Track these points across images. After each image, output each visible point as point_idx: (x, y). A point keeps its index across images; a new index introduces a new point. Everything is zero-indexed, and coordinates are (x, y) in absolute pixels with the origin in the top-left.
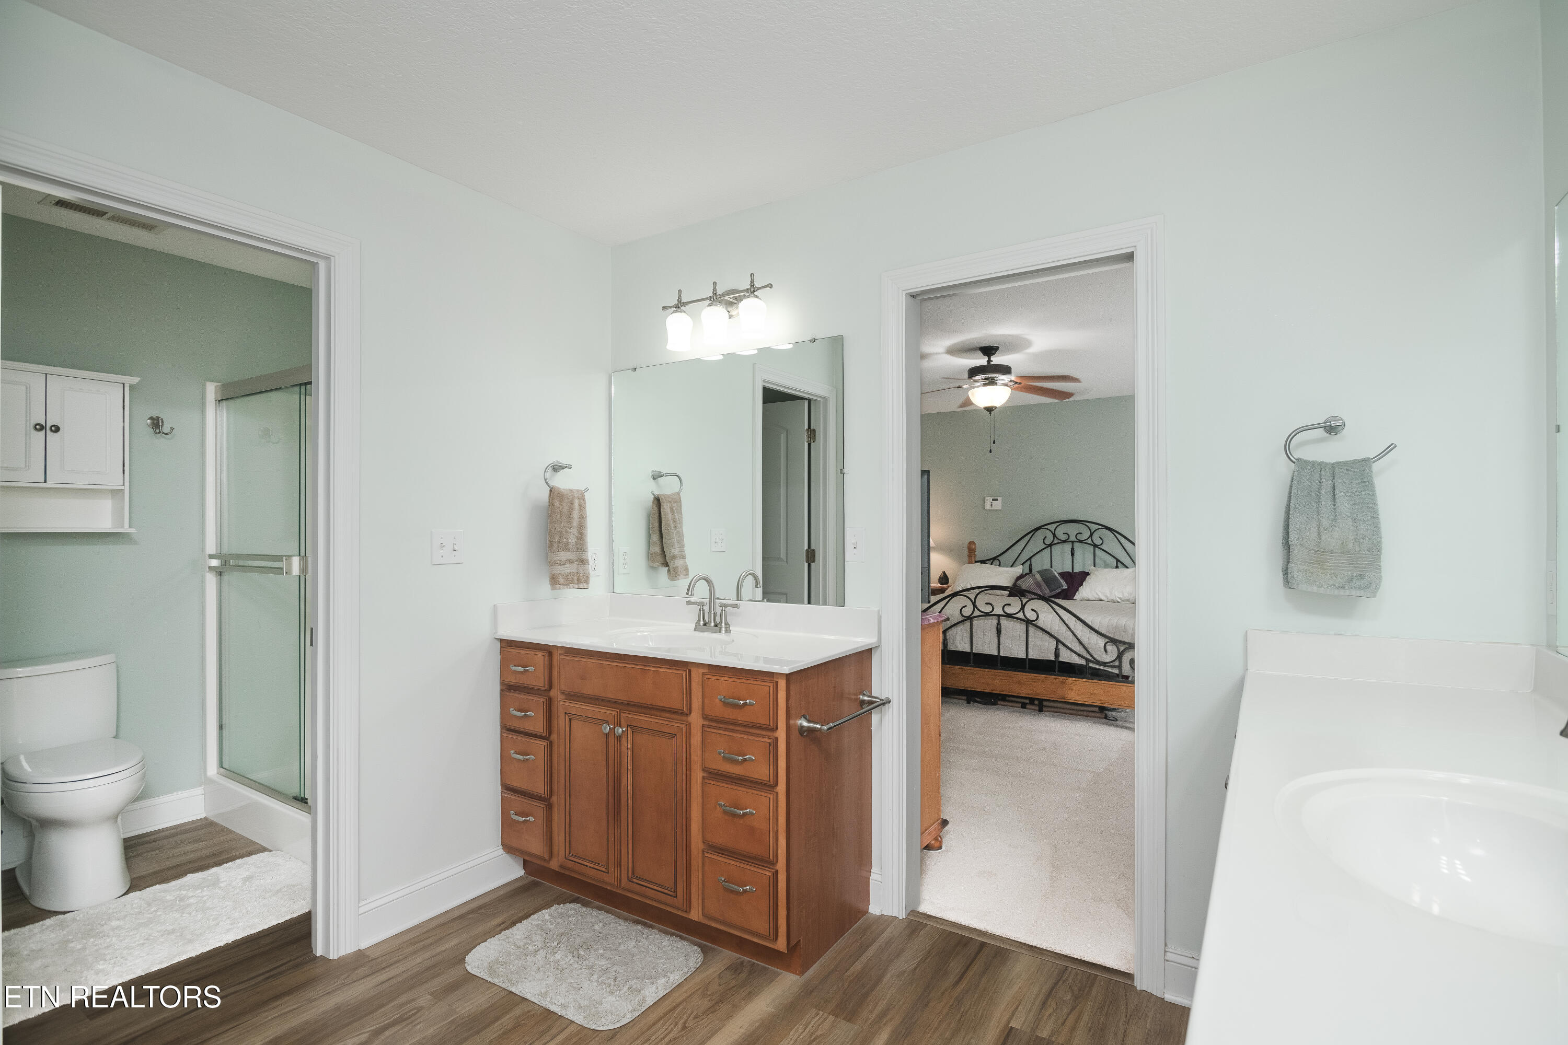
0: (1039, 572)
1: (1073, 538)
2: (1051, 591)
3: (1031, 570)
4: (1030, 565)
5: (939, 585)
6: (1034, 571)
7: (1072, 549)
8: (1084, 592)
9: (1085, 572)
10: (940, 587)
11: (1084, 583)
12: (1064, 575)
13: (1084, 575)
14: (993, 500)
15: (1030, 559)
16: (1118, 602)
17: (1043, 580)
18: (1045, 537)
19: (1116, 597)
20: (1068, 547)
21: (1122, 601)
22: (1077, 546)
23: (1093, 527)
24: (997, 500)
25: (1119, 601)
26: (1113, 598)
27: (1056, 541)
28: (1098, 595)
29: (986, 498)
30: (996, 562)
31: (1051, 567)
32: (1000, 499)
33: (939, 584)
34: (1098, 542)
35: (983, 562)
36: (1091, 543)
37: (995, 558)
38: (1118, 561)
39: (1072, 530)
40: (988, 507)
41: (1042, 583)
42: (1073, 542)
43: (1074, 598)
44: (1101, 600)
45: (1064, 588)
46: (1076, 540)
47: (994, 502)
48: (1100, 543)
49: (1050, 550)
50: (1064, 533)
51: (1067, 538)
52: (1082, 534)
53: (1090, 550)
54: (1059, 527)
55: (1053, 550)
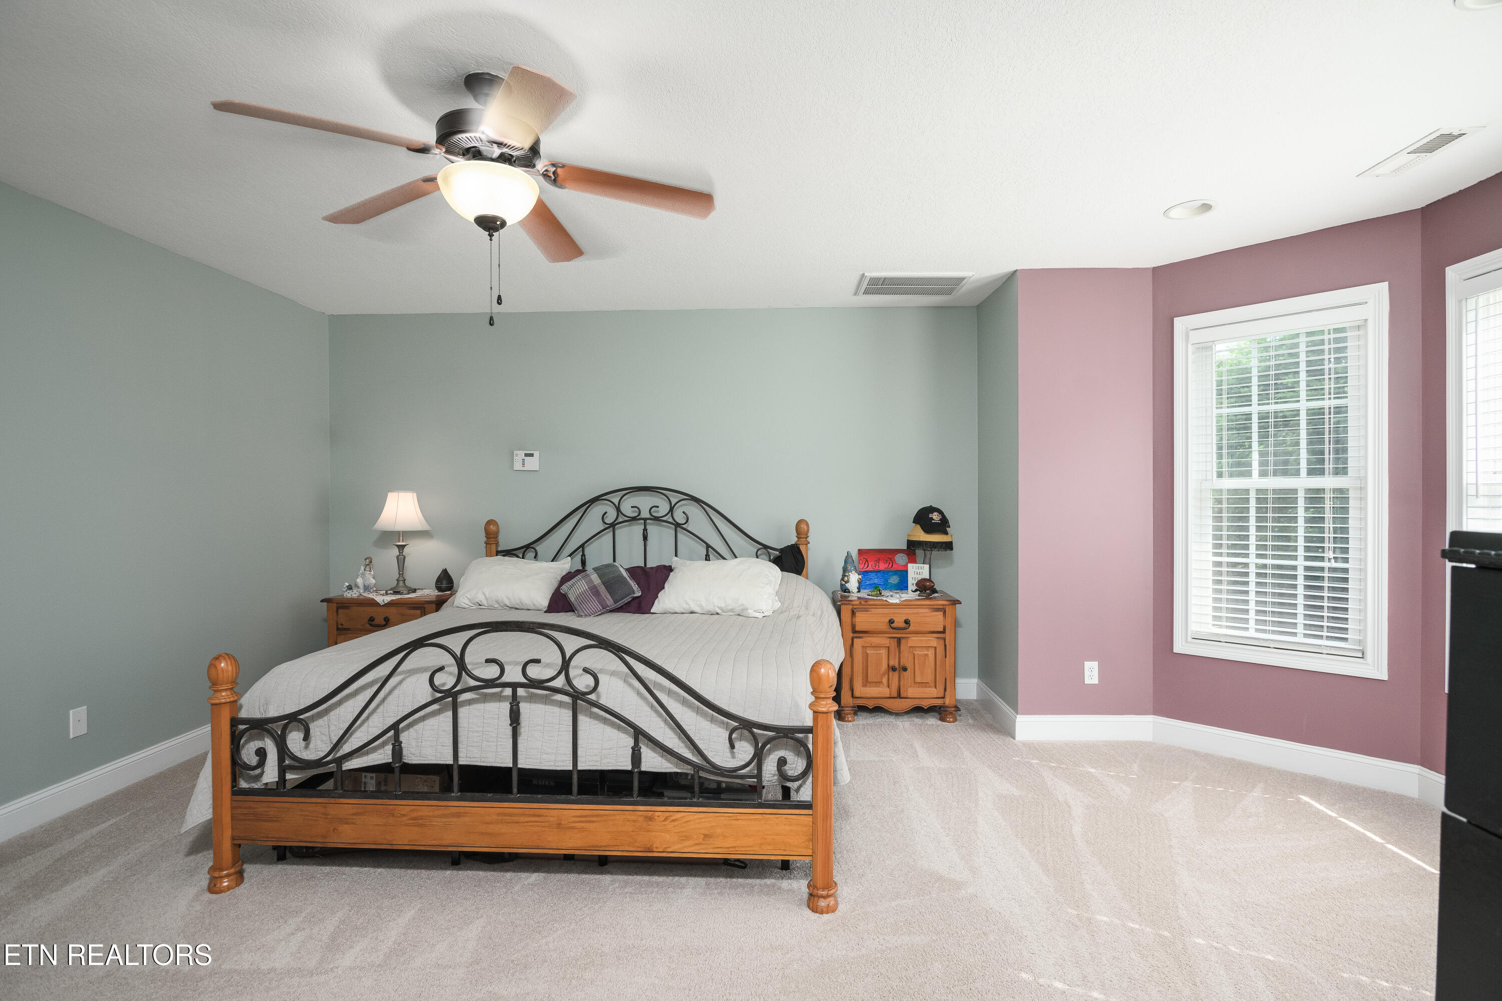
0: (596, 569)
1: (645, 514)
2: (616, 602)
3: (583, 563)
4: (583, 555)
5: (436, 593)
6: (589, 567)
7: (644, 530)
8: (666, 600)
9: (665, 566)
10: (437, 596)
11: (666, 585)
12: (632, 571)
13: (666, 571)
14: (526, 455)
15: (582, 546)
16: (718, 614)
17: (604, 583)
18: (606, 513)
19: (714, 606)
20: (638, 529)
21: (724, 612)
22: (653, 529)
23: (674, 497)
24: (532, 455)
25: (719, 611)
26: (710, 608)
27: (621, 519)
28: (687, 603)
29: (515, 452)
30: (531, 554)
31: (614, 561)
32: (536, 454)
33: (437, 591)
34: (680, 519)
35: (508, 553)
36: (671, 520)
37: (528, 547)
38: (708, 546)
39: (645, 502)
40: (518, 466)
41: (603, 590)
42: (645, 519)
43: (652, 611)
44: (692, 613)
45: (635, 595)
46: (649, 516)
47: (527, 459)
48: (684, 521)
49: (612, 533)
50: (632, 507)
51: (637, 514)
52: (658, 507)
53: (669, 532)
54: (625, 497)
55: (617, 532)
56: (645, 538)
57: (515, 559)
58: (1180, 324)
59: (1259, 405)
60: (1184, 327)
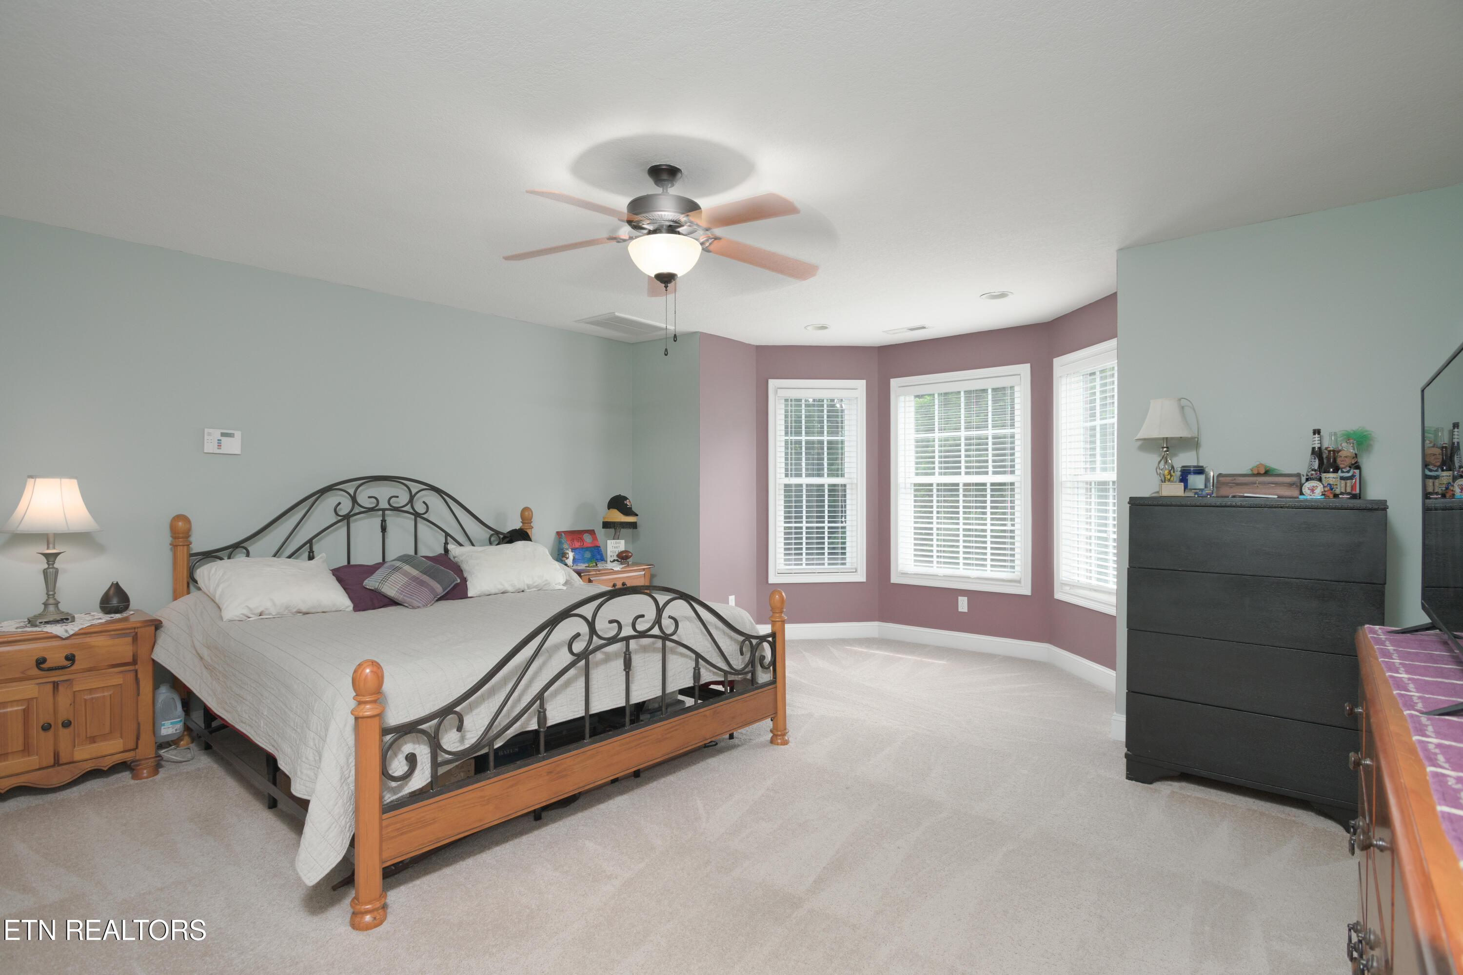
1: (383, 504)
4: (311, 552)
7: (382, 521)
13: (451, 559)
14: (223, 435)
15: (310, 542)
16: (524, 591)
18: (339, 503)
19: (517, 586)
20: (375, 520)
22: (393, 521)
23: (415, 487)
24: (231, 435)
25: (522, 589)
27: (357, 509)
29: (208, 431)
32: (238, 434)
34: (420, 509)
36: (410, 510)
37: (236, 546)
38: (447, 535)
39: (383, 492)
40: (210, 447)
42: (384, 510)
44: (504, 592)
46: (388, 507)
47: (224, 439)
48: (424, 511)
49: (345, 528)
50: (369, 497)
51: (374, 505)
52: (397, 497)
53: (408, 522)
54: (360, 488)
55: (352, 525)
56: (384, 529)
57: (219, 562)
58: (773, 383)
59: (806, 436)
60: (774, 386)
